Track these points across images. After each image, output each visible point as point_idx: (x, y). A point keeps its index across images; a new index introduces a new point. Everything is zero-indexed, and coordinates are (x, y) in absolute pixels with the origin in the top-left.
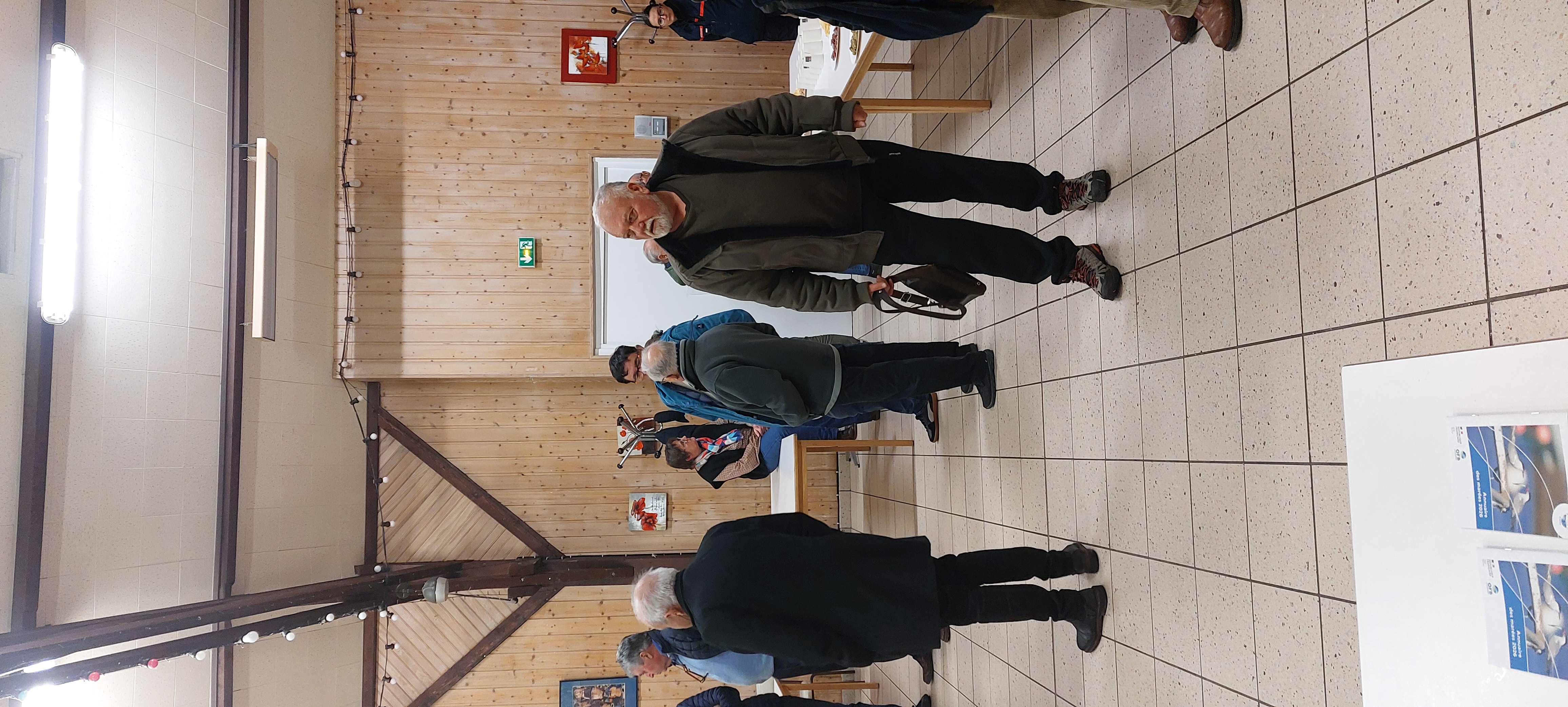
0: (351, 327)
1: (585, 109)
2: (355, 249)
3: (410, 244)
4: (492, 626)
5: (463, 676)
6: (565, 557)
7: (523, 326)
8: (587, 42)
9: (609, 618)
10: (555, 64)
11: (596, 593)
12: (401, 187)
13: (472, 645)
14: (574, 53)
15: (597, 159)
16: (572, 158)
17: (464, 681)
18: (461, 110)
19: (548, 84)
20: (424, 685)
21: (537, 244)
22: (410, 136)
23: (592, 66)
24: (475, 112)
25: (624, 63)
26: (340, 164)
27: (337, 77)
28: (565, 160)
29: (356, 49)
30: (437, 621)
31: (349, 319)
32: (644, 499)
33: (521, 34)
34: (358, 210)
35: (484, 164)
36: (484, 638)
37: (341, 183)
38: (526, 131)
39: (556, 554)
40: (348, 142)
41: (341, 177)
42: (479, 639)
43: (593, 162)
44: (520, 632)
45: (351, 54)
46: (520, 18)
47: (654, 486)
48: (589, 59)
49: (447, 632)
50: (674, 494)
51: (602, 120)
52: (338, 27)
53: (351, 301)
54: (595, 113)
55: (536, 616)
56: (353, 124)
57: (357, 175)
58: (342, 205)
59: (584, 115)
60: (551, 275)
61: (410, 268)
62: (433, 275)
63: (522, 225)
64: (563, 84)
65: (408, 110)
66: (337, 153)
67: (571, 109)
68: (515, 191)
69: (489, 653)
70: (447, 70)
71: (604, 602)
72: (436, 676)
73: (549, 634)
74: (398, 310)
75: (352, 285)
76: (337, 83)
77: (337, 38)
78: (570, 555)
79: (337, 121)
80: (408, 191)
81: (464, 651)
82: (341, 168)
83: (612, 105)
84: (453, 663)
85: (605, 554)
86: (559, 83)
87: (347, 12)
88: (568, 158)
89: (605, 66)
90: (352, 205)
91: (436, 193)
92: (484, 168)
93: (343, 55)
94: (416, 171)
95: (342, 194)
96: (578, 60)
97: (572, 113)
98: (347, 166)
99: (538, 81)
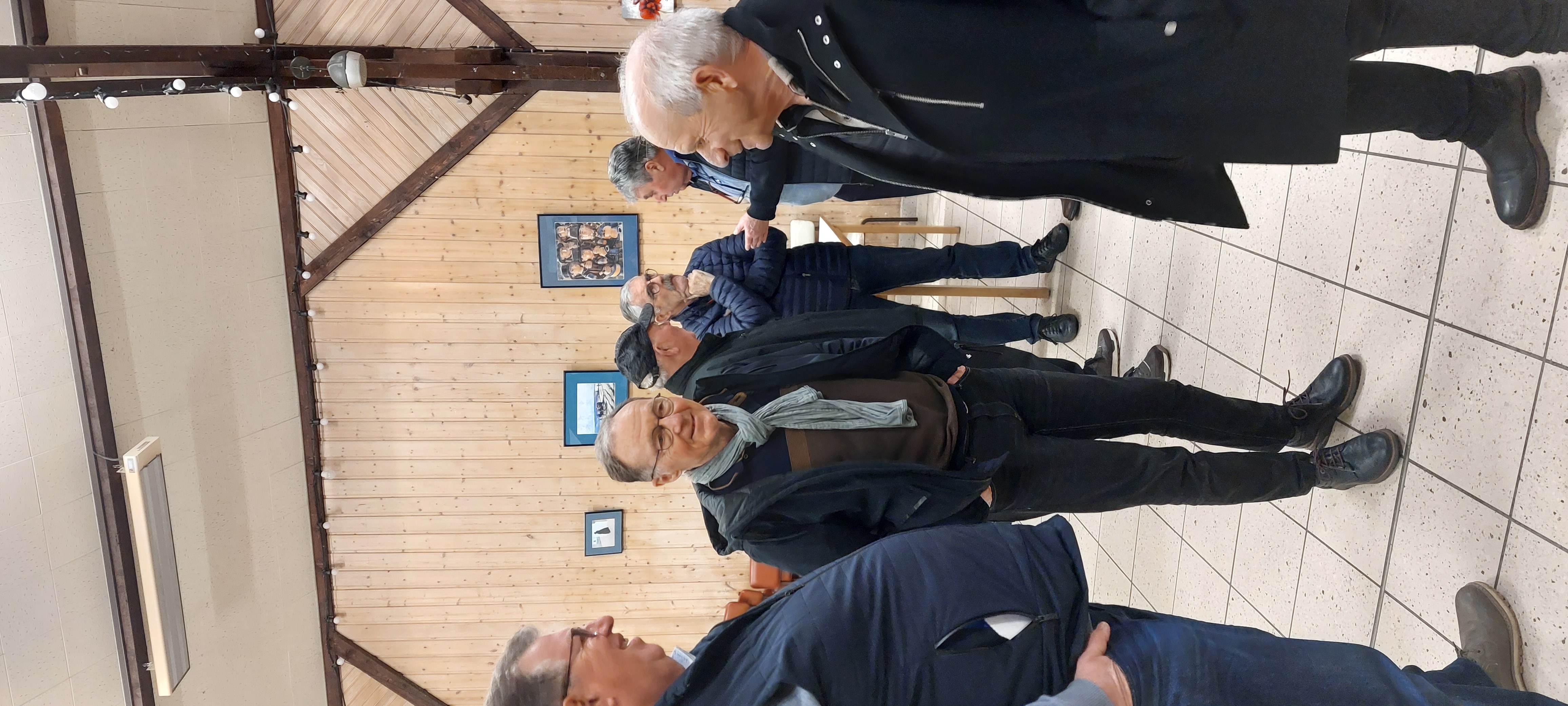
4: (444, 140)
5: (409, 202)
6: (536, 51)
9: (599, 138)
11: (581, 103)
13: (419, 162)
17: (411, 210)
20: (360, 210)
30: (367, 128)
36: (435, 155)
39: (523, 46)
42: (427, 155)
44: (481, 149)
49: (384, 144)
55: (502, 128)
69: (443, 174)
71: (592, 116)
72: (376, 201)
73: (521, 154)
78: (544, 49)
81: (409, 170)
84: (396, 185)
85: (591, 50)
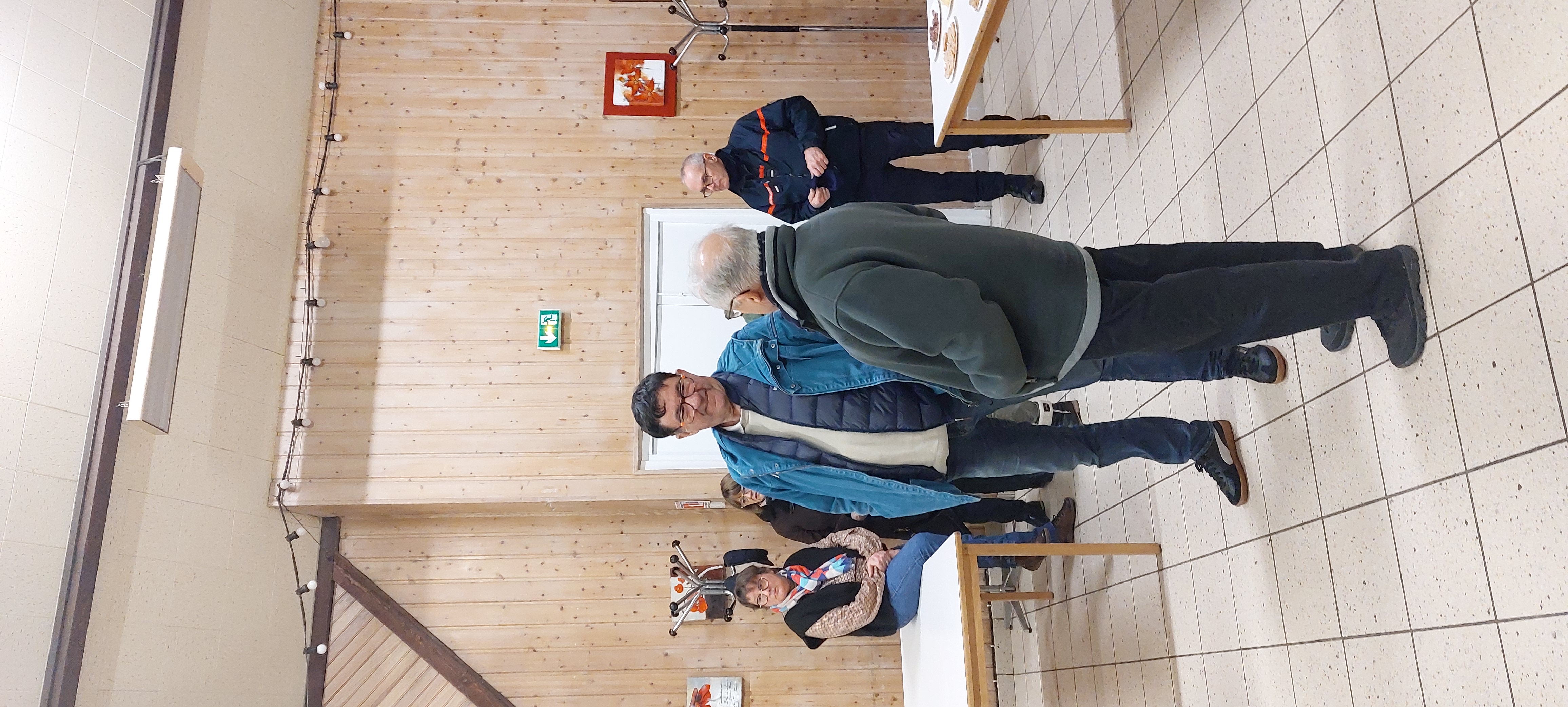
0: (301, 434)
1: (634, 148)
2: (316, 329)
3: (391, 322)
7: (541, 429)
8: (638, 66)
10: (596, 94)
12: (384, 248)
14: (621, 79)
15: (648, 211)
16: (616, 210)
18: (471, 152)
19: (586, 118)
21: (564, 321)
22: (401, 185)
23: (645, 95)
24: (488, 154)
25: (686, 92)
26: (306, 220)
27: (312, 113)
28: (605, 211)
29: (340, 80)
31: (298, 423)
32: (708, 686)
33: (553, 59)
34: (324, 278)
35: (497, 219)
37: (305, 242)
38: (554, 176)
40: (318, 192)
41: (305, 236)
43: (642, 214)
45: (332, 86)
46: (552, 41)
47: (723, 667)
48: (640, 86)
50: (752, 680)
51: (656, 162)
52: (319, 54)
53: (304, 398)
54: (647, 153)
56: (327, 170)
57: (327, 233)
58: (302, 271)
59: (633, 156)
60: (582, 360)
61: (387, 353)
62: (419, 362)
63: (544, 295)
64: (605, 118)
65: (400, 153)
66: (303, 205)
67: (615, 149)
68: (537, 252)
70: (455, 104)
74: (367, 410)
75: (307, 377)
76: (311, 119)
77: (317, 68)
79: (306, 166)
80: (393, 254)
82: (306, 225)
83: (670, 143)
86: (601, 116)
87: (332, 37)
88: (610, 206)
89: (661, 94)
90: (316, 270)
91: (430, 255)
92: (497, 222)
93: (322, 86)
94: (405, 228)
95: (304, 257)
96: (626, 88)
97: (616, 154)
98: (314, 222)
99: (573, 116)
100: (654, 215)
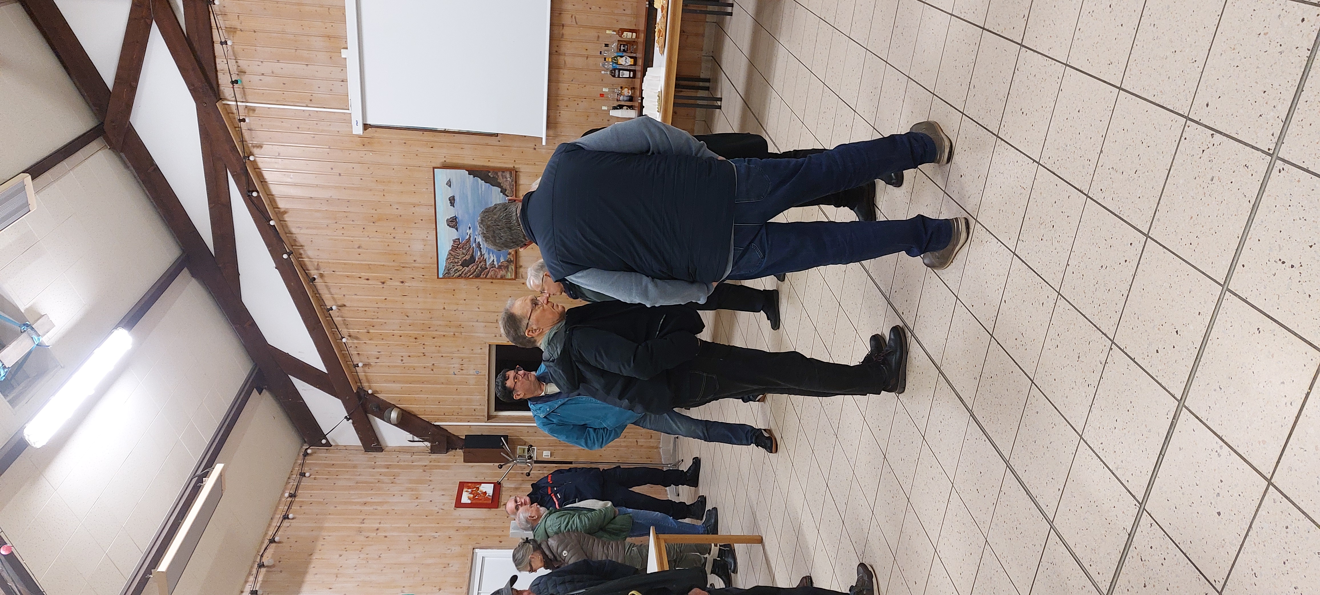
1: (471, 522)
8: (478, 487)
10: (451, 500)
12: (307, 568)
14: (467, 492)
16: (456, 549)
18: (371, 524)
19: (443, 510)
22: (324, 540)
23: (480, 499)
24: (382, 525)
26: (261, 554)
27: (278, 506)
28: (450, 551)
29: (298, 493)
33: (427, 486)
34: (264, 582)
37: (257, 564)
38: (420, 535)
40: (272, 541)
41: (258, 562)
43: (473, 553)
45: (293, 496)
46: (428, 478)
48: (479, 494)
51: (484, 528)
52: (288, 483)
54: (479, 525)
56: (280, 533)
57: (273, 560)
58: (252, 579)
59: (470, 526)
64: (455, 510)
65: (327, 525)
66: (260, 548)
67: (460, 523)
68: (404, 570)
70: (365, 504)
76: (276, 509)
77: (285, 489)
79: (267, 530)
80: (311, 570)
82: (259, 557)
83: (493, 521)
86: (453, 509)
87: (298, 476)
88: (453, 548)
89: (491, 497)
90: (260, 578)
91: (336, 571)
92: (381, 556)
93: (287, 495)
94: (322, 559)
95: (254, 571)
96: (469, 495)
97: (460, 525)
98: (265, 556)
99: (437, 509)
100: (480, 553)
